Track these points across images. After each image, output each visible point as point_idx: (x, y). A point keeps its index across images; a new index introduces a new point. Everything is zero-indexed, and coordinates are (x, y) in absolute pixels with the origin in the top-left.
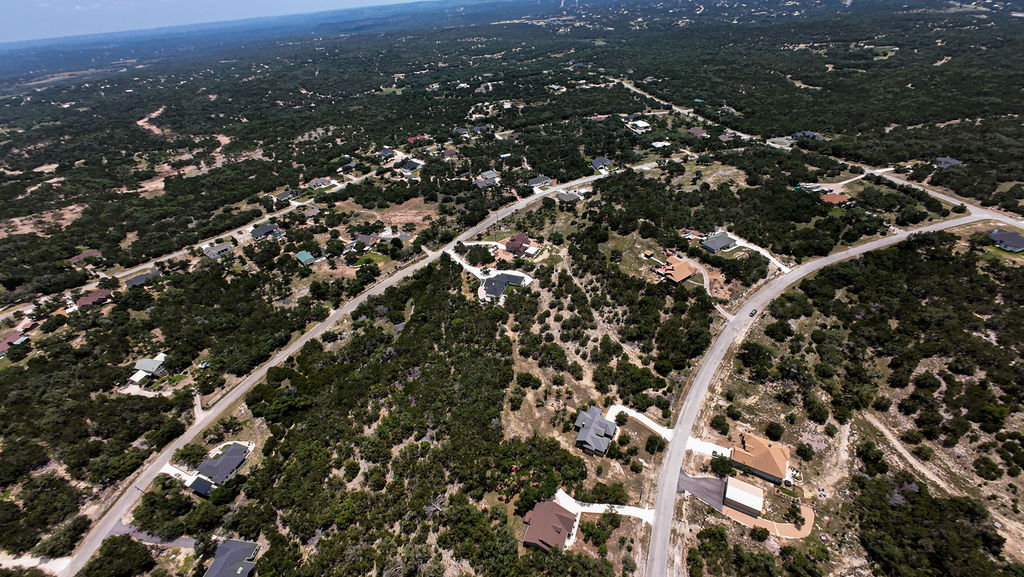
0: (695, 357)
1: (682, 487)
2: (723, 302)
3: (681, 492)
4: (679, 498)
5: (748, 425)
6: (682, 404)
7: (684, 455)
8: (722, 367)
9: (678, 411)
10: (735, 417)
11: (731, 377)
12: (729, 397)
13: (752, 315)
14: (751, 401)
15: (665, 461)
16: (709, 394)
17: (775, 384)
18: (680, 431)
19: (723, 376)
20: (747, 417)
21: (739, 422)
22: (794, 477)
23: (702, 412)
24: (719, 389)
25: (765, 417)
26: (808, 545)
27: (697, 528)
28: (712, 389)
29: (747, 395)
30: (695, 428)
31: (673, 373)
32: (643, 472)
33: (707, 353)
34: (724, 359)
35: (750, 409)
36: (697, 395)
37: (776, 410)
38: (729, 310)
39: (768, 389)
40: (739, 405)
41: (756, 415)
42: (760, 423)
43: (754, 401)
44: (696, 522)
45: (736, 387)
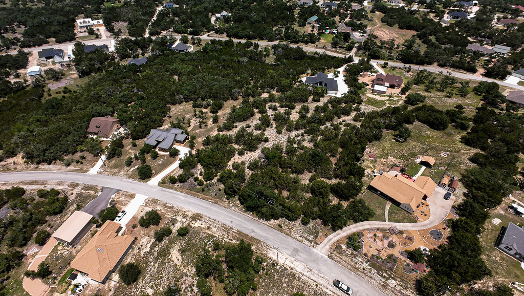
0: (242, 203)
1: (105, 191)
2: (354, 242)
3: (102, 189)
4: (99, 188)
5: (148, 249)
6: (182, 192)
7: (132, 192)
8: (227, 229)
9: (176, 189)
10: (159, 237)
11: (211, 237)
12: (183, 232)
13: (336, 283)
14: (175, 255)
15: (130, 180)
16: (190, 214)
17: (196, 289)
18: (156, 190)
19: (214, 229)
20: (157, 249)
21: (153, 240)
22: (77, 286)
23: (171, 208)
24: (197, 224)
25: (153, 268)
26: (16, 282)
27: (72, 198)
28: (196, 217)
29: (182, 251)
30: (155, 202)
31: (222, 186)
32: (126, 168)
33: (249, 215)
34: (240, 233)
35: (165, 253)
36: (190, 203)
37: (159, 284)
38: (337, 247)
39: (190, 279)
40: (172, 242)
41: (157, 259)
42: (147, 263)
43: (174, 258)
44: (76, 198)
45: (196, 241)
